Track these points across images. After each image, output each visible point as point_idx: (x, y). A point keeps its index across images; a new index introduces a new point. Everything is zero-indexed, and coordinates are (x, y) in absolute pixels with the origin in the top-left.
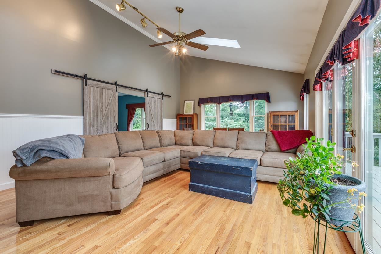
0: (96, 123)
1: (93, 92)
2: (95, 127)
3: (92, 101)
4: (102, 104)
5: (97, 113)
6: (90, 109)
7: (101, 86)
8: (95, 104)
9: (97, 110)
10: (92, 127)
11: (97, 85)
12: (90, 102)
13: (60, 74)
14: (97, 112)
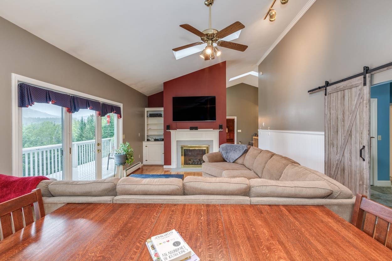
0: (336, 142)
1: (333, 100)
2: (335, 147)
3: (332, 112)
4: (343, 114)
5: (338, 129)
6: (330, 124)
7: (341, 87)
8: (335, 117)
9: (338, 124)
10: (332, 147)
11: (336, 88)
12: (330, 114)
13: (313, 92)
14: (338, 127)
